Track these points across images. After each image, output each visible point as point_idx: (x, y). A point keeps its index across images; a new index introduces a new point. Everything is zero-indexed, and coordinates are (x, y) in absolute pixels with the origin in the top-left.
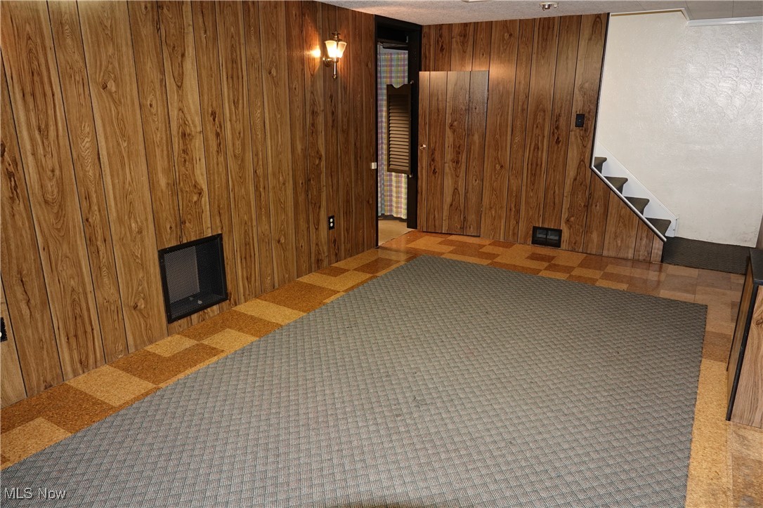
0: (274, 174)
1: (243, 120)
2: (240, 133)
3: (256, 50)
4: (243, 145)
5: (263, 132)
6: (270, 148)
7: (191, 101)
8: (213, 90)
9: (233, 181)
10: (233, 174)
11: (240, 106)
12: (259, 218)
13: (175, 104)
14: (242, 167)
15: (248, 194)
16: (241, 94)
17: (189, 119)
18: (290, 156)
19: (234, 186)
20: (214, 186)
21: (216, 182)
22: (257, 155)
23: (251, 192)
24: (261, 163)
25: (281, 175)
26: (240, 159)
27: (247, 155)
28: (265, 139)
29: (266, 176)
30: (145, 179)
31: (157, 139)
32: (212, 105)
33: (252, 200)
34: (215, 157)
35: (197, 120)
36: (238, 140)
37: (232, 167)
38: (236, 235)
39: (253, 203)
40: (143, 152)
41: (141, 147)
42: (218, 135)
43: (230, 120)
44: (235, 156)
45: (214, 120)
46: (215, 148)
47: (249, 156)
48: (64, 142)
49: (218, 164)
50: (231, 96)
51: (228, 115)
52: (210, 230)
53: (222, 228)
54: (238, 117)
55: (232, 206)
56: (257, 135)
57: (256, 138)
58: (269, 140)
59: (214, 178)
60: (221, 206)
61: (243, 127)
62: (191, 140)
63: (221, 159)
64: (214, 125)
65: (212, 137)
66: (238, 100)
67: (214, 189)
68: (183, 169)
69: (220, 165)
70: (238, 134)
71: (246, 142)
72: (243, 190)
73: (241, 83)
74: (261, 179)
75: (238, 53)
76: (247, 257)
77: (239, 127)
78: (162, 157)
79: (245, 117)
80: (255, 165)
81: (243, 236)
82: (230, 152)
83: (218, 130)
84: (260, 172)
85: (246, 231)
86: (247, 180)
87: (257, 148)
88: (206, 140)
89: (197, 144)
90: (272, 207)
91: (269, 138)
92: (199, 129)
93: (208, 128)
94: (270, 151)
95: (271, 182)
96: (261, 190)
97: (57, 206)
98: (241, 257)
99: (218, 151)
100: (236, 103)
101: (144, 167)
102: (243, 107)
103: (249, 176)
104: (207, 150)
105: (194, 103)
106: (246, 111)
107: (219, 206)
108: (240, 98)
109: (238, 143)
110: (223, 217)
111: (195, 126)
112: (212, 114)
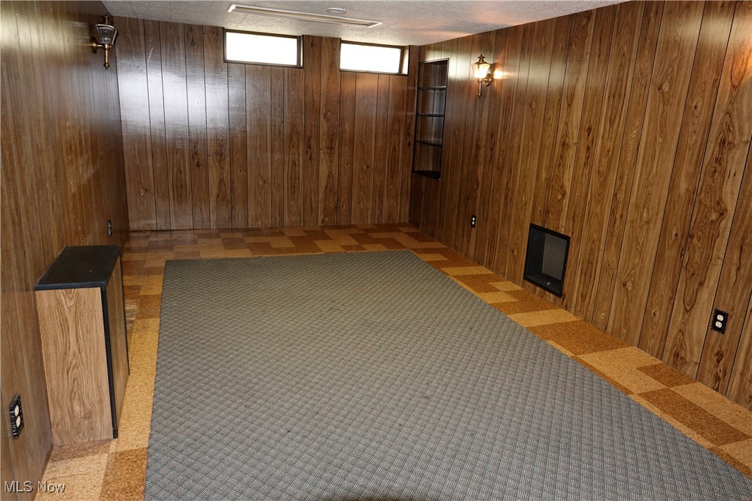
0: (637, 206)
1: (615, 139)
2: (608, 152)
3: (648, 65)
4: (609, 163)
5: (635, 156)
6: (638, 175)
7: (574, 117)
8: (594, 109)
9: (591, 196)
10: (594, 189)
11: (616, 124)
12: (608, 244)
13: (564, 119)
14: (603, 185)
15: (602, 213)
16: (619, 113)
17: (570, 132)
18: (665, 192)
19: (591, 200)
20: (575, 193)
21: (578, 191)
22: (622, 178)
23: (606, 214)
24: (624, 188)
25: (645, 211)
26: (603, 177)
27: (611, 175)
28: (635, 163)
29: (626, 204)
30: (535, 169)
31: (547, 144)
32: (590, 121)
33: (605, 222)
34: (582, 168)
35: (576, 133)
36: (606, 157)
37: (594, 182)
38: (582, 247)
39: (605, 226)
40: (538, 151)
41: (538, 148)
42: (588, 149)
43: (602, 137)
44: (599, 172)
45: (589, 135)
46: (584, 160)
47: (613, 177)
48: (510, 137)
49: (582, 175)
50: (609, 114)
51: (602, 132)
52: (563, 229)
53: (573, 233)
54: (610, 136)
55: (586, 217)
56: (626, 157)
57: (625, 160)
58: (640, 166)
59: (577, 186)
60: (576, 213)
61: (614, 146)
62: (567, 149)
63: (587, 171)
64: (588, 139)
65: (583, 149)
66: (615, 117)
67: (575, 196)
68: (557, 170)
69: (584, 176)
70: (606, 152)
71: (613, 161)
72: (599, 208)
73: (621, 102)
74: (620, 205)
75: (626, 71)
76: (587, 275)
77: (609, 145)
78: (547, 157)
79: (618, 135)
80: (617, 187)
81: (588, 251)
82: (595, 168)
83: (590, 145)
84: (621, 197)
85: (592, 249)
86: (605, 201)
87: (623, 171)
88: (578, 152)
89: (571, 153)
90: (625, 242)
91: (640, 163)
92: (575, 141)
93: (582, 142)
94: (638, 178)
95: (631, 213)
96: (617, 216)
97: (501, 169)
98: (582, 270)
99: (585, 164)
100: (612, 121)
101: (537, 162)
102: (618, 126)
103: (608, 197)
104: (577, 161)
105: (576, 118)
106: (621, 130)
107: (575, 213)
108: (618, 116)
109: (605, 160)
110: (575, 224)
111: (573, 138)
112: (588, 130)
